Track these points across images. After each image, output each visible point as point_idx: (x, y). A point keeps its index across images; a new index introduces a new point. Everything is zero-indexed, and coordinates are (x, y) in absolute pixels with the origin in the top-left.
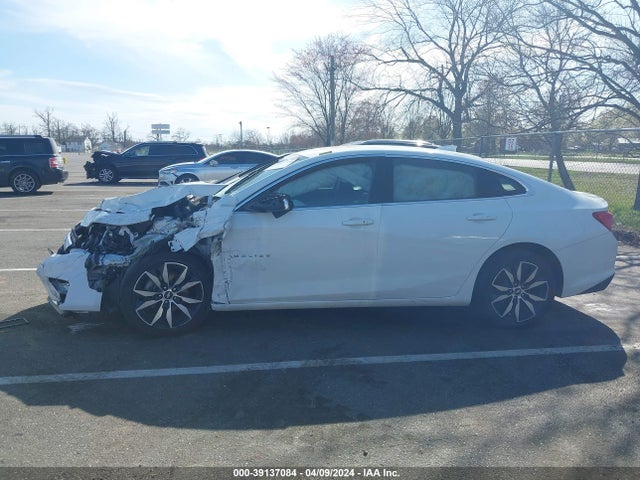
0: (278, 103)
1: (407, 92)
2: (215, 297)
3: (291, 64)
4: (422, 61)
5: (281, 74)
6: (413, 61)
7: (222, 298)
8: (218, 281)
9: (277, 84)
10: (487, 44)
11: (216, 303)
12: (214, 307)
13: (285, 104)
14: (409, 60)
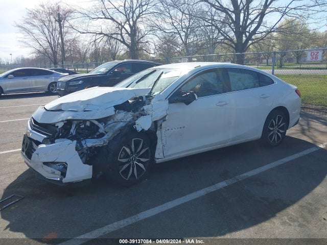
0: (20, 39)
1: (105, 35)
2: (157, 156)
3: (25, 17)
4: (112, 19)
5: (20, 23)
6: (108, 19)
7: (161, 156)
8: (159, 145)
9: (18, 28)
10: (143, 12)
11: (158, 159)
12: (158, 161)
13: (25, 40)
14: (105, 18)
